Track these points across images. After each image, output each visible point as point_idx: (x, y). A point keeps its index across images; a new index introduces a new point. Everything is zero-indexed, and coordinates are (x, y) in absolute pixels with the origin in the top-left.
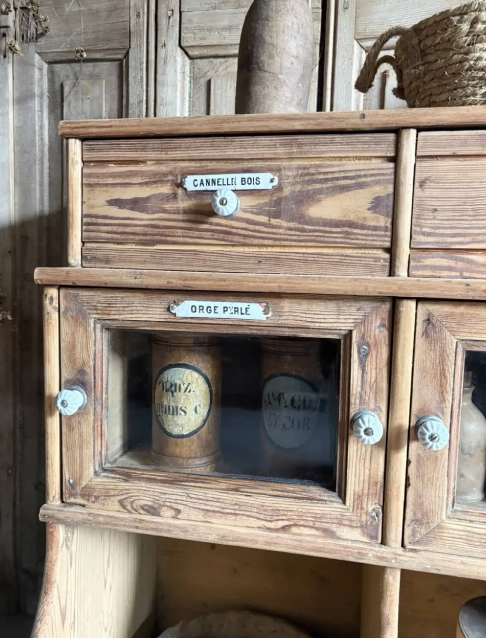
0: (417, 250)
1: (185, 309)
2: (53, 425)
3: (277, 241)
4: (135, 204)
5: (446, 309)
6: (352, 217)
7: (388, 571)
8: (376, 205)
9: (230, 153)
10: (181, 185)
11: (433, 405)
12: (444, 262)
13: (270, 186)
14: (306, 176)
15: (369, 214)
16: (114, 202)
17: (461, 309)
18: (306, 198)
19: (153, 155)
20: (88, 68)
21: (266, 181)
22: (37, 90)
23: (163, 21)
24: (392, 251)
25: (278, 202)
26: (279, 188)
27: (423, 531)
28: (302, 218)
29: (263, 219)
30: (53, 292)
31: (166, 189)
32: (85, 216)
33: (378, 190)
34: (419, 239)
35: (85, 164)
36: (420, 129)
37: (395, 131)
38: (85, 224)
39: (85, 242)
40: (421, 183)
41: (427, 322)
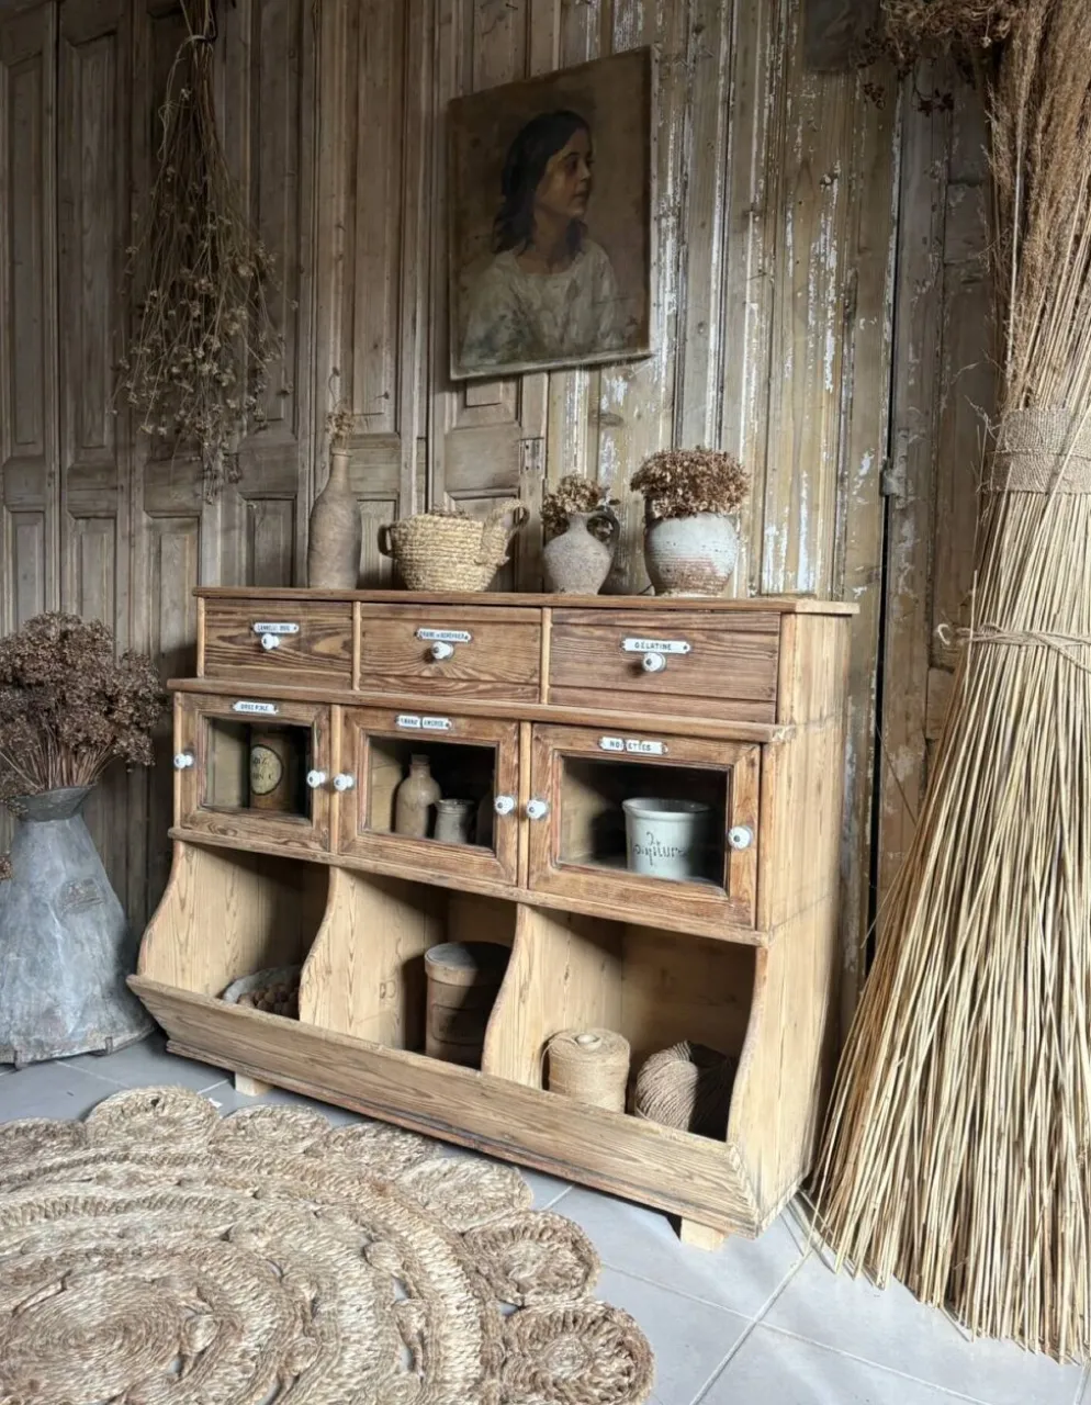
0: (365, 674)
1: (239, 706)
2: (178, 777)
3: (299, 665)
4: (230, 639)
6: (334, 652)
7: (332, 869)
8: (343, 645)
9: (278, 610)
10: (252, 629)
11: (349, 766)
12: (375, 682)
13: (294, 632)
14: (312, 625)
15: (341, 651)
16: (222, 638)
17: (360, 710)
18: (313, 640)
19: (240, 609)
21: (292, 628)
24: (352, 673)
25: (299, 641)
26: (299, 633)
27: (346, 843)
28: (309, 651)
29: (291, 651)
30: (179, 695)
31: (245, 631)
32: (206, 645)
33: (346, 637)
34: (365, 667)
35: (208, 612)
36: (362, 602)
37: (352, 601)
38: (206, 651)
39: (206, 662)
40: (364, 634)
41: (346, 718)
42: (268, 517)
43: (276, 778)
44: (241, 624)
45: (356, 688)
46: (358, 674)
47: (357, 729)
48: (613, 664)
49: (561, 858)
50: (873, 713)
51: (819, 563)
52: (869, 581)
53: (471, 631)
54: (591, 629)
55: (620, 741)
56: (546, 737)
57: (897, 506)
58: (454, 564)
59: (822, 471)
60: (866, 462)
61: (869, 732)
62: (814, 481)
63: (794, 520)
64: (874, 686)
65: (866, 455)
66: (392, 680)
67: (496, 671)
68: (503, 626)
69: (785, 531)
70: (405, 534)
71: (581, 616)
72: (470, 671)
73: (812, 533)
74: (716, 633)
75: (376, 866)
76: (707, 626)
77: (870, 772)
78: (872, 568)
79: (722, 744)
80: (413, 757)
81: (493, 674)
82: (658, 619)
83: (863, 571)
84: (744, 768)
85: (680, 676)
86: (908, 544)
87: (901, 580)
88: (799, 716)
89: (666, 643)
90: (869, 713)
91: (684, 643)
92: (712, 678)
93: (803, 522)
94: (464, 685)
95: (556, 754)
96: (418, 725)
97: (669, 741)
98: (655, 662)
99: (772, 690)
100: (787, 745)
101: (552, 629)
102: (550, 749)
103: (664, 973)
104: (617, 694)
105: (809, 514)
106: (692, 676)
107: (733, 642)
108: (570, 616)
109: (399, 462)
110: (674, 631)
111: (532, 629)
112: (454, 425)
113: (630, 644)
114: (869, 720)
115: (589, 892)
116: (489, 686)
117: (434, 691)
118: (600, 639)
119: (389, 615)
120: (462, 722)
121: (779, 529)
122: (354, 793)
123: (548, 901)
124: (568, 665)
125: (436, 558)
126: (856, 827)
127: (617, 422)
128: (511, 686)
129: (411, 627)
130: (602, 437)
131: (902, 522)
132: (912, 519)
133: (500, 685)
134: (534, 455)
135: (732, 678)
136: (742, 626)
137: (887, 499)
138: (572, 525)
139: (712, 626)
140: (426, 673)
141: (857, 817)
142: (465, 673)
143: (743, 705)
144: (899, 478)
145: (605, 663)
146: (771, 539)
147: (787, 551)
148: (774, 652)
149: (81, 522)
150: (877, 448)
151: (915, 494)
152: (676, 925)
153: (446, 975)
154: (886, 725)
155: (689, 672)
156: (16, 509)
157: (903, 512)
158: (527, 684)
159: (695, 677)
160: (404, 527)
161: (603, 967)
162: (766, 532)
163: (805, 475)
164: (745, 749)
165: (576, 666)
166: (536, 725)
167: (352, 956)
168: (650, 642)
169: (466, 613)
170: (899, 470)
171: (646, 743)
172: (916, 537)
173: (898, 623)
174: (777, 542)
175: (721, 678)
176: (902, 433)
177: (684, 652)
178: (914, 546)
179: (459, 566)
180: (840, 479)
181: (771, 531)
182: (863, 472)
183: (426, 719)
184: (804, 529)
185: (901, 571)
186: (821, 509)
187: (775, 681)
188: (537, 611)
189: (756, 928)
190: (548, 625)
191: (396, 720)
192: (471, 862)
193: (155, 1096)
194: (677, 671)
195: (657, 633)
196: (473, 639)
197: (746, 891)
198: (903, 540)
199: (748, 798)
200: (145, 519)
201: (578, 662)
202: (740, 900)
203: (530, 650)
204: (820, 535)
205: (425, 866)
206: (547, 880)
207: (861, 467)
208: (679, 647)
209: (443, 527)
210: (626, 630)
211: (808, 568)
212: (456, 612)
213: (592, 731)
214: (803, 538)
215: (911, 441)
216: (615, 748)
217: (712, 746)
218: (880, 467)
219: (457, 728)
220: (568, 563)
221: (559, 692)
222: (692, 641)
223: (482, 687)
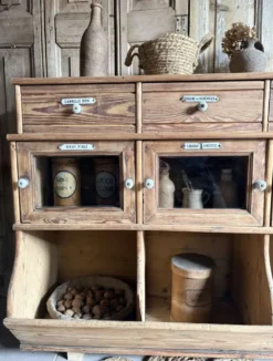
0: (145, 124)
1: (64, 147)
2: (16, 193)
3: (97, 122)
4: (43, 110)
5: (151, 143)
6: (122, 113)
7: (139, 232)
8: (130, 109)
9: (77, 91)
10: (60, 103)
11: (149, 174)
12: (153, 128)
13: (93, 103)
14: (106, 98)
15: (128, 112)
17: (156, 143)
18: (107, 107)
21: (91, 101)
23: (48, 31)
24: (136, 125)
25: (96, 108)
26: (96, 103)
27: (148, 217)
28: (105, 114)
29: (91, 114)
30: (14, 143)
31: (54, 104)
32: (24, 115)
33: (131, 103)
34: (146, 120)
35: (22, 94)
36: (143, 83)
37: (135, 83)
38: (24, 118)
39: (24, 125)
40: (144, 101)
41: (147, 148)
43: (74, 188)
44: (52, 100)
45: (140, 132)
46: (140, 124)
47: (154, 154)
53: (218, 95)
66: (164, 126)
67: (235, 117)
68: (239, 92)
72: (218, 117)
81: (233, 118)
94: (214, 125)
96: (199, 148)
111: (258, 92)
116: (230, 125)
117: (193, 130)
119: (162, 90)
120: (228, 143)
122: (154, 189)
127: (226, 9)
128: (244, 124)
129: (178, 95)
130: (218, 16)
133: (238, 124)
134: (182, 24)
140: (188, 120)
158: (255, 122)
169: (215, 86)
183: (204, 144)
188: (262, 83)
190: (268, 90)
191: (183, 146)
192: (234, 218)
196: (220, 100)
203: (257, 104)
212: (209, 86)
219: (226, 147)
223: (226, 125)
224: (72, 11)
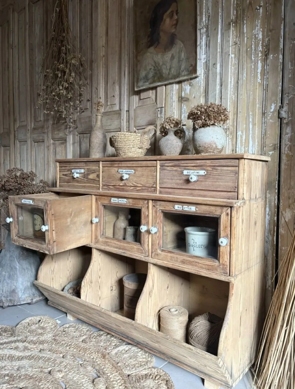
0: (103, 185)
3: (85, 183)
4: (66, 175)
5: (98, 197)
6: (94, 178)
7: (93, 249)
8: (97, 176)
9: (78, 165)
10: (71, 172)
11: (97, 215)
12: (106, 188)
13: (83, 172)
14: (88, 170)
15: (96, 178)
16: (63, 175)
17: (100, 197)
18: (88, 174)
19: (68, 165)
20: (85, 135)
21: (82, 171)
22: (76, 141)
24: (99, 185)
25: (84, 175)
26: (84, 172)
27: (97, 240)
28: (87, 178)
29: (82, 178)
31: (70, 172)
32: (59, 177)
33: (97, 173)
34: (103, 183)
35: (60, 167)
36: (102, 161)
37: (99, 161)
38: (60, 179)
39: (60, 182)
40: (103, 172)
41: (96, 199)
42: (85, 139)
44: (68, 170)
45: (101, 190)
46: (101, 185)
47: (99, 203)
48: (180, 180)
49: (162, 247)
50: (276, 197)
51: (256, 144)
52: (274, 149)
53: (134, 170)
54: (172, 168)
55: (181, 206)
56: (157, 205)
57: (285, 122)
58: (131, 148)
59: (257, 111)
60: (273, 107)
61: (275, 204)
62: (254, 115)
63: (247, 129)
64: (277, 187)
65: (273, 104)
66: (111, 187)
67: (142, 183)
68: (144, 168)
69: (244, 133)
70: (115, 139)
71: (169, 163)
72: (134, 183)
73: (254, 134)
74: (215, 167)
75: (105, 248)
76: (212, 165)
77: (276, 218)
78: (276, 145)
79: (217, 207)
80: (120, 212)
81: (141, 184)
82: (195, 163)
83: (272, 146)
84: (225, 216)
85: (203, 183)
86: (289, 135)
87: (286, 149)
88: (246, 197)
89: (198, 171)
90: (275, 197)
91: (204, 171)
92: (214, 183)
93: (251, 130)
94: (132, 188)
95: (160, 211)
96: (117, 202)
97: (198, 206)
98: (194, 178)
99: (236, 187)
100: (241, 208)
101: (160, 168)
102: (158, 209)
103: (204, 287)
104: (182, 190)
105: (253, 127)
106: (207, 183)
107: (221, 170)
108: (166, 163)
109: (121, 119)
110: (201, 167)
111: (153, 168)
112: (137, 106)
113: (185, 172)
114: (275, 199)
115: (171, 259)
116: (140, 188)
117: (123, 190)
118: (176, 171)
119: (110, 166)
120: (130, 200)
121: (242, 132)
122: (99, 224)
123: (157, 262)
124: (165, 180)
125: (125, 146)
126: (270, 238)
127: (187, 100)
128: (147, 188)
129: (116, 169)
130: (183, 105)
131: (287, 127)
132: (290, 126)
133: (144, 188)
134: (161, 113)
135: (221, 183)
136: (224, 164)
137: (281, 119)
138: (169, 133)
139: (214, 165)
140: (121, 184)
141: (271, 234)
142: (133, 184)
143: (225, 193)
144: (285, 112)
145: (177, 179)
146: (239, 136)
147: (245, 140)
148: (236, 173)
149: (36, 143)
150: (277, 101)
151: (292, 117)
152: (201, 273)
153: (129, 285)
154: (281, 201)
155: (206, 181)
156: (20, 141)
157: (287, 124)
158: (152, 187)
159: (208, 183)
160: (115, 136)
161: (182, 284)
162: (238, 134)
163: (251, 113)
164: (225, 209)
165: (168, 181)
166: (153, 201)
167: (100, 277)
168: (192, 171)
169: (133, 164)
170: (285, 108)
171: (189, 207)
172: (292, 132)
173: (285, 165)
174: (241, 137)
175: (217, 183)
176: (287, 95)
177: (204, 174)
178: (291, 136)
179: (133, 149)
180: (264, 114)
181: (239, 133)
182: (272, 110)
183: (120, 199)
184: (251, 132)
185: (286, 145)
186: (257, 124)
187: (237, 184)
188: (155, 162)
189: (229, 276)
190: (159, 167)
191: (111, 200)
192: (134, 248)
193: (40, 319)
194: (201, 181)
195: (195, 168)
196: (135, 172)
197: (226, 261)
198: (287, 134)
199: (226, 227)
200: (52, 141)
201: (168, 179)
202: (224, 265)
203: (153, 176)
204: (256, 134)
205: (120, 249)
206: (157, 255)
207: (271, 108)
208: (202, 172)
209: (127, 136)
210: (184, 167)
211: (253, 146)
212: (130, 163)
213: (172, 203)
214: (251, 135)
215: (290, 97)
216: (179, 209)
217: (213, 208)
218: (278, 108)
219: (129, 202)
220: (167, 145)
221: (162, 189)
222: (207, 170)
223: (138, 188)
224: (109, 110)
